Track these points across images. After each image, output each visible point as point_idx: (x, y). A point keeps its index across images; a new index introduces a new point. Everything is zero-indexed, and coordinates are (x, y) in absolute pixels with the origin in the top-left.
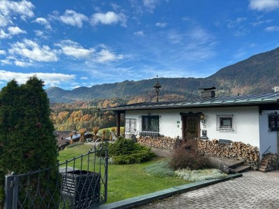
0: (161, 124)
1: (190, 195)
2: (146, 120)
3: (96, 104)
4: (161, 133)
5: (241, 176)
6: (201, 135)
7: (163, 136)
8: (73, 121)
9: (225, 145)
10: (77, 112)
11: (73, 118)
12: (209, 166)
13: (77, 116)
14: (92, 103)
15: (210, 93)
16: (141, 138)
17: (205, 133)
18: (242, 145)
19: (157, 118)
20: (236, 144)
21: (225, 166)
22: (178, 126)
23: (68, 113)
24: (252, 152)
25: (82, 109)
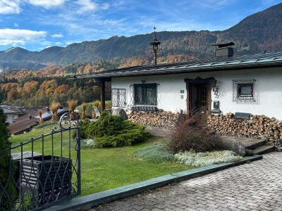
0: (159, 95)
1: (191, 183)
2: (140, 89)
3: (74, 70)
4: (159, 107)
5: (261, 158)
6: (212, 108)
7: (162, 111)
8: (44, 94)
9: (243, 120)
10: (49, 82)
11: (44, 89)
12: (220, 147)
13: (49, 87)
14: (69, 70)
15: (227, 50)
16: (133, 113)
17: (217, 105)
18: (265, 120)
19: (154, 87)
20: (257, 118)
21: (240, 147)
22: (182, 97)
23: (37, 83)
24: (277, 128)
25: (56, 78)
